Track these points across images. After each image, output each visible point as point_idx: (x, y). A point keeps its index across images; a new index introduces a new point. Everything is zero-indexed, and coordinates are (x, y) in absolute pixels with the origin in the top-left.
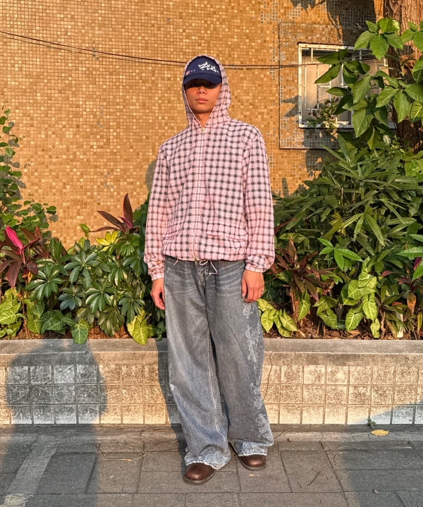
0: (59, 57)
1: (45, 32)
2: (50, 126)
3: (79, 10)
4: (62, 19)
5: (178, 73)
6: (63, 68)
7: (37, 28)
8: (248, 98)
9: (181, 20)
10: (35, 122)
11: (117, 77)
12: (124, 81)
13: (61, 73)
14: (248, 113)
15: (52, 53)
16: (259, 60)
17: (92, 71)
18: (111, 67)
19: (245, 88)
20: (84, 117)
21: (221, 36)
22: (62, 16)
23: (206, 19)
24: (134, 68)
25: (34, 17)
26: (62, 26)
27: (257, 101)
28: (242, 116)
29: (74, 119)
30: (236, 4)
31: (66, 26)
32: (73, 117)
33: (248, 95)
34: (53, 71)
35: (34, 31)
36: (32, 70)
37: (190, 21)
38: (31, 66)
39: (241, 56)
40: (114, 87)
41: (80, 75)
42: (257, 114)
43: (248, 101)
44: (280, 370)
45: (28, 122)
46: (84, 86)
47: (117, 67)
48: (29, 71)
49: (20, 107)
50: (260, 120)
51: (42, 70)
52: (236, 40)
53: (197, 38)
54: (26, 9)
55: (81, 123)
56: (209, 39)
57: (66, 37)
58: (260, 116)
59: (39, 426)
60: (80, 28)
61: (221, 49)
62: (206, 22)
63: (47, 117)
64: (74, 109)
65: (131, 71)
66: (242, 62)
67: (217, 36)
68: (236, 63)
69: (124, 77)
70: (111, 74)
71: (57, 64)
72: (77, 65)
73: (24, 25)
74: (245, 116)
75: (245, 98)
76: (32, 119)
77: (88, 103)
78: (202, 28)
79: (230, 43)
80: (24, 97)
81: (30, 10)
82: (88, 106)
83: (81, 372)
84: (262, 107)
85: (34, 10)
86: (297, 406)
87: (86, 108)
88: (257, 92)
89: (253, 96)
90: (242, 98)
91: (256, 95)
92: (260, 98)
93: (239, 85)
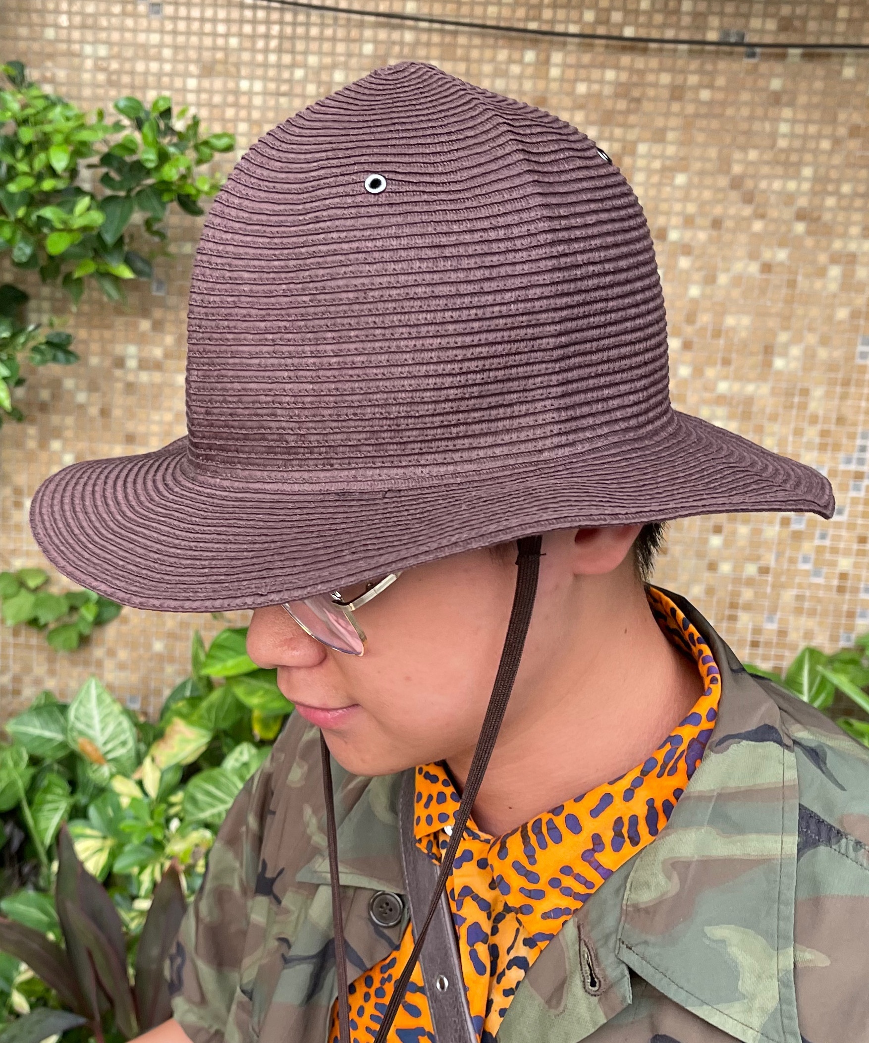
5: (487, 68)
8: (792, 185)
11: (231, 85)
12: (258, 101)
14: (782, 255)
18: (208, 41)
19: (782, 143)
24: (300, 46)
27: (830, 202)
28: (754, 268)
33: (797, 176)
42: (823, 258)
43: (789, 199)
47: (234, 42)
50: (833, 287)
58: (835, 272)
65: (287, 59)
69: (258, 86)
70: (208, 70)
74: (767, 268)
75: (777, 185)
84: (855, 230)
88: (837, 160)
89: (816, 179)
90: (763, 185)
91: (834, 174)
92: (846, 189)
93: (757, 126)
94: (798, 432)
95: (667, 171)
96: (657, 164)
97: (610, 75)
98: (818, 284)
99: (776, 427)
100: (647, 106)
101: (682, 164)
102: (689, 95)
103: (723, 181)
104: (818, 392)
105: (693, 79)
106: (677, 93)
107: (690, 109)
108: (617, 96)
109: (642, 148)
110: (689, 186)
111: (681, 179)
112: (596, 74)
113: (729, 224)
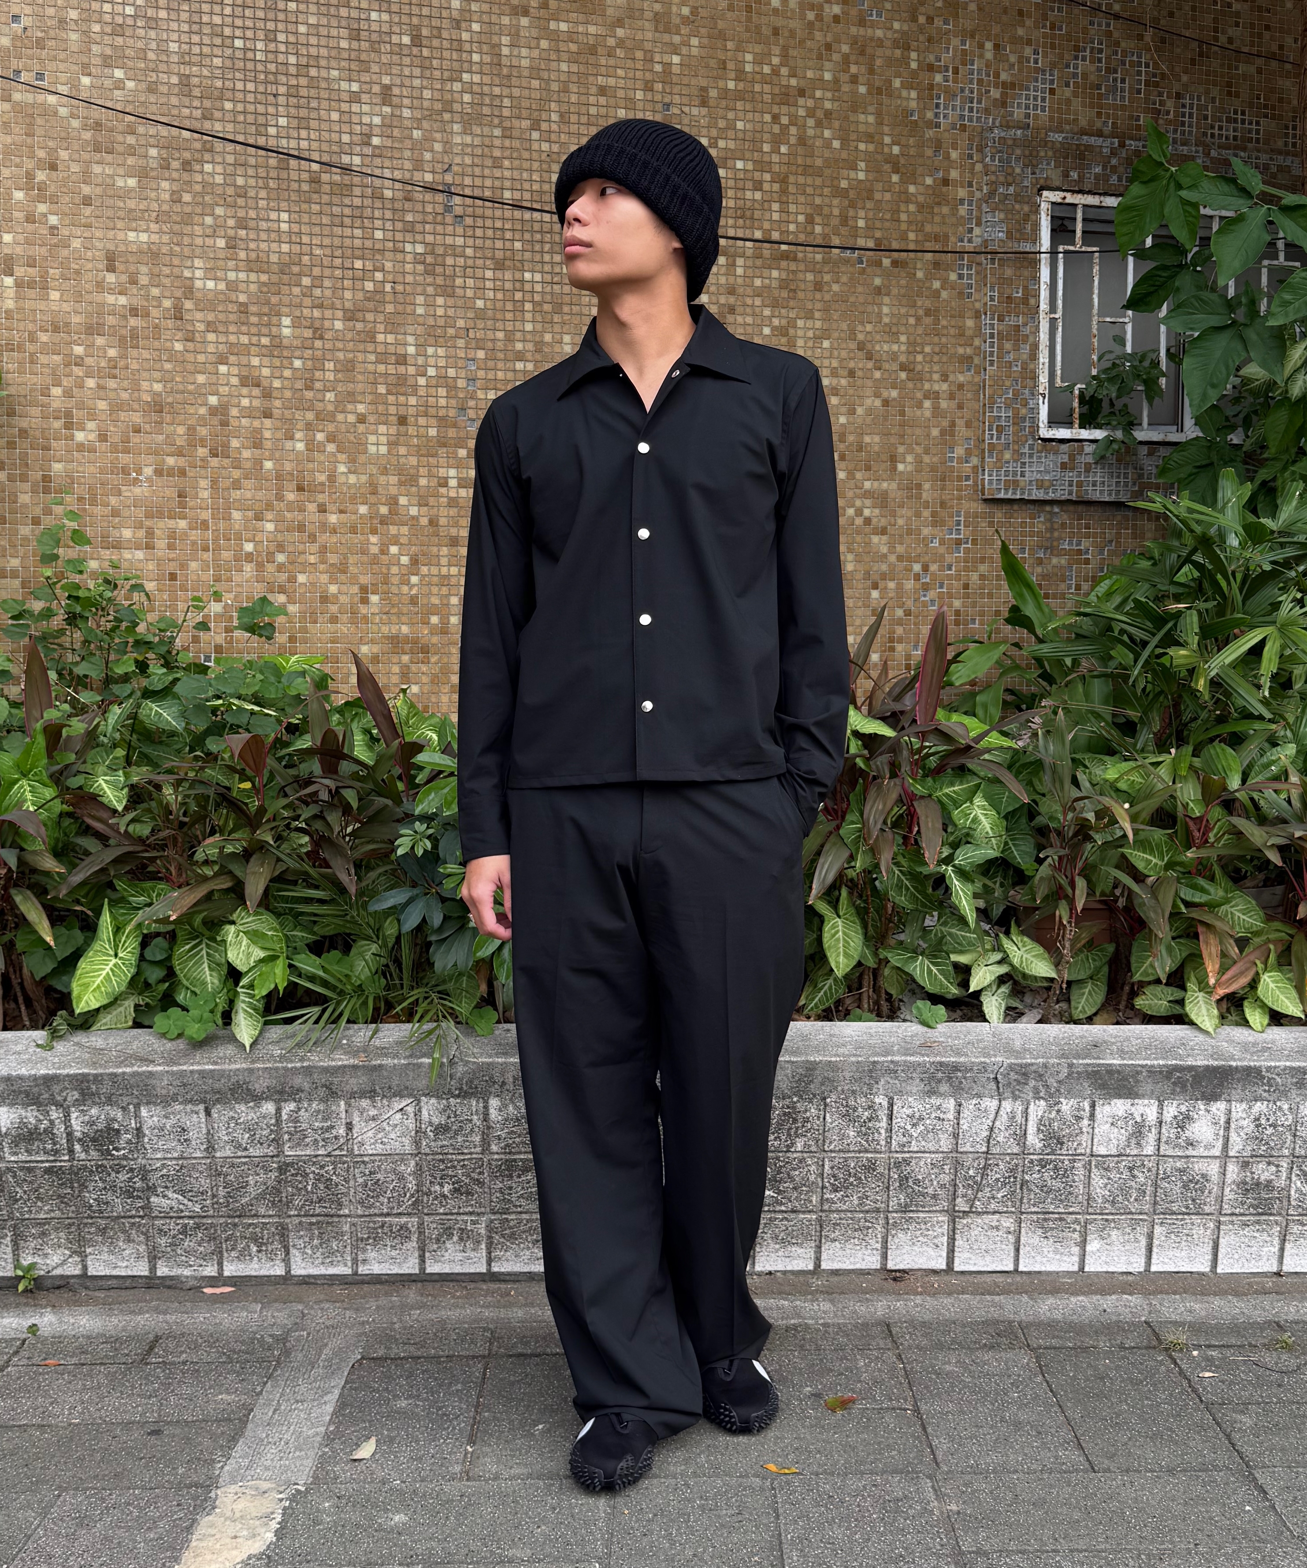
0: (347, 211)
1: (304, 133)
2: (320, 417)
3: (407, 71)
4: (355, 98)
6: (358, 243)
7: (283, 121)
8: (895, 347)
9: (704, 111)
10: (278, 403)
11: (517, 275)
12: (538, 288)
13: (355, 257)
14: (894, 394)
15: (326, 198)
16: (928, 237)
17: (444, 255)
18: (498, 244)
19: (886, 320)
20: (422, 392)
21: (819, 162)
22: (355, 87)
23: (776, 109)
25: (271, 89)
26: (355, 119)
27: (919, 358)
28: (878, 403)
29: (391, 399)
30: (863, 69)
31: (366, 120)
32: (389, 393)
33: (896, 340)
34: (328, 251)
35: (272, 131)
36: (264, 246)
37: (731, 115)
38: (263, 236)
39: (878, 224)
40: (509, 306)
41: (409, 267)
42: (919, 395)
43: (894, 356)
44: (1026, 1113)
45: (256, 403)
46: (420, 299)
47: (517, 245)
48: (257, 250)
49: (232, 359)
50: (928, 414)
51: (296, 248)
52: (861, 176)
53: (750, 166)
54: (250, 65)
55: (412, 411)
56: (784, 168)
57: (368, 151)
58: (927, 404)
59: (307, 1281)
60: (408, 123)
61: (818, 201)
62: (776, 118)
63: (309, 388)
64: (391, 369)
66: (878, 241)
67: (809, 161)
68: (861, 242)
69: (538, 277)
71: (338, 231)
72: (399, 236)
73: (244, 112)
74: (886, 403)
75: (886, 347)
76: (267, 394)
77: (430, 351)
78: (766, 137)
79: (844, 184)
80: (244, 329)
81: (260, 67)
82: (431, 361)
83: (436, 1121)
84: (935, 377)
85: (272, 67)
86: (1070, 1218)
87: (426, 366)
88: (920, 330)
89: (909, 343)
90: (877, 348)
91: (919, 340)
92: (928, 349)
93: (869, 309)
94: (918, 515)
95: (818, 338)
96: (810, 334)
97: (775, 274)
98: (919, 413)
99: (904, 511)
100: (801, 295)
101: (825, 334)
102: (826, 288)
103: (853, 345)
104: (927, 486)
105: (827, 278)
106: (818, 286)
107: (827, 297)
108: (781, 288)
109: (800, 323)
110: (832, 348)
111: (826, 344)
112: (766, 272)
113: (859, 373)
